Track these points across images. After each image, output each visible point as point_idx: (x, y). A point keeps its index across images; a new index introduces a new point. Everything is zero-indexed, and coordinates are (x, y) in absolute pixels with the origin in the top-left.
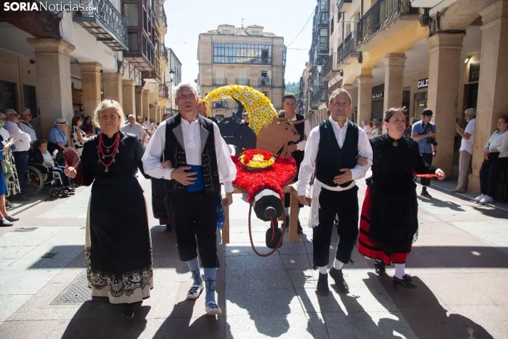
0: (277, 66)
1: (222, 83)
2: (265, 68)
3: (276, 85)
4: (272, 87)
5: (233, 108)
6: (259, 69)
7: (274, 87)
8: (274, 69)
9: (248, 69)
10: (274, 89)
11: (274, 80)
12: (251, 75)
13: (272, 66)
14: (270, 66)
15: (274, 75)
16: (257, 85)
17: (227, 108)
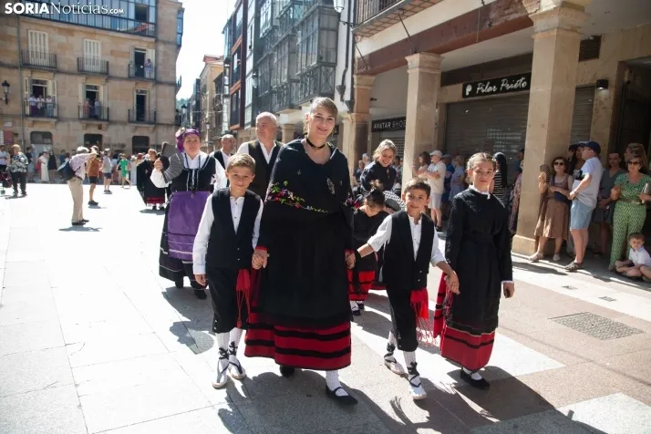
0: (165, 43)
1: (45, 62)
2: (143, 43)
3: (164, 79)
4: (156, 82)
5: (74, 120)
6: (129, 45)
7: (161, 83)
8: (161, 48)
9: (106, 40)
10: (161, 88)
11: (160, 68)
12: (112, 53)
13: (157, 41)
14: (153, 40)
15: (161, 58)
16: (126, 75)
17: (59, 119)
